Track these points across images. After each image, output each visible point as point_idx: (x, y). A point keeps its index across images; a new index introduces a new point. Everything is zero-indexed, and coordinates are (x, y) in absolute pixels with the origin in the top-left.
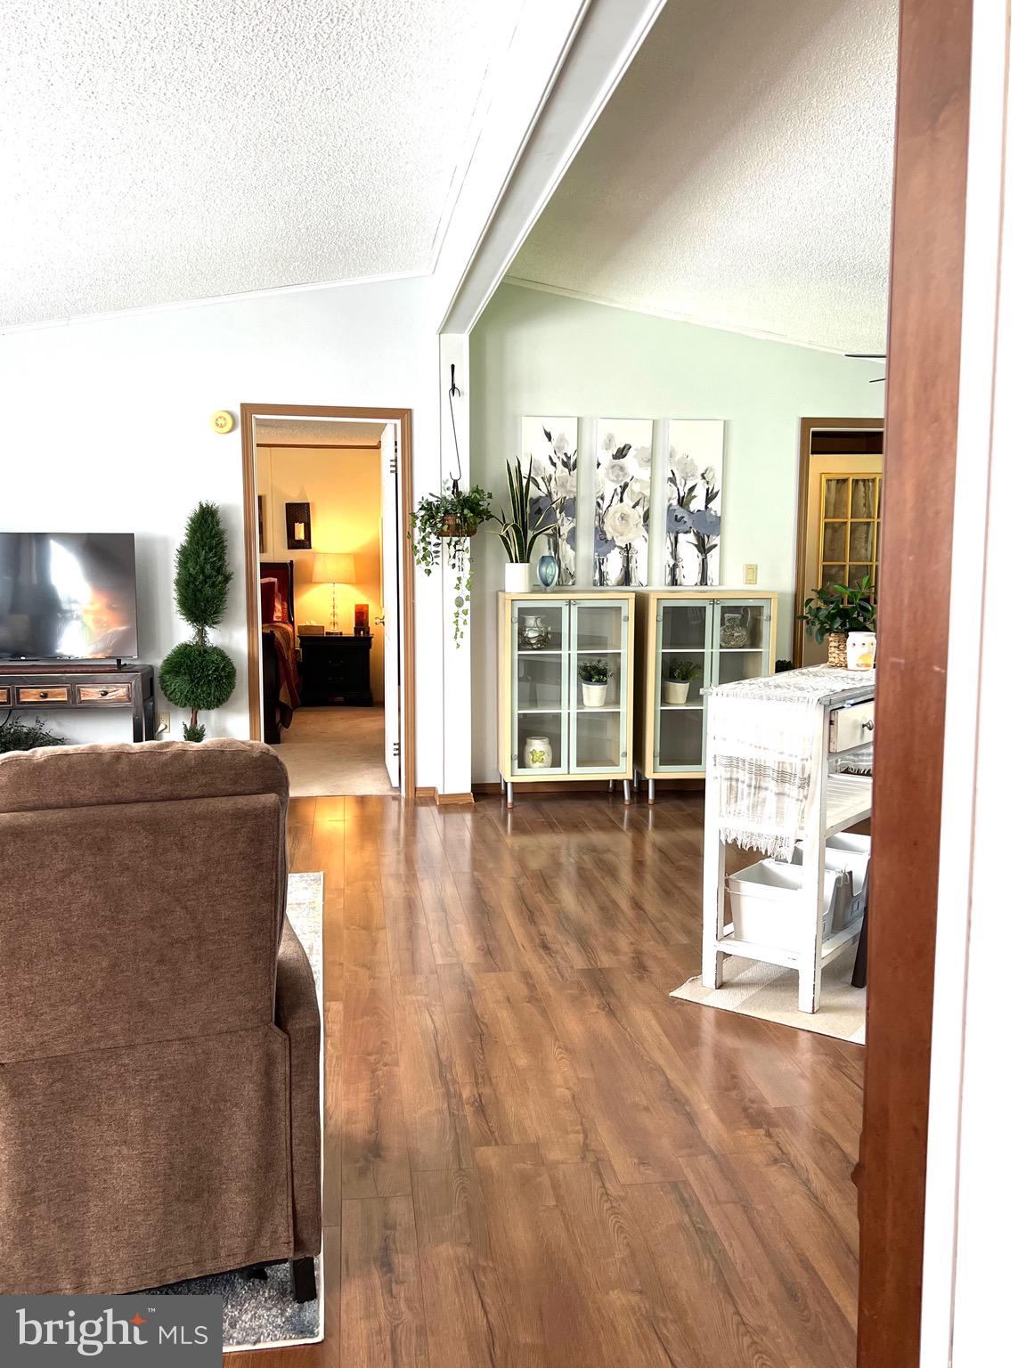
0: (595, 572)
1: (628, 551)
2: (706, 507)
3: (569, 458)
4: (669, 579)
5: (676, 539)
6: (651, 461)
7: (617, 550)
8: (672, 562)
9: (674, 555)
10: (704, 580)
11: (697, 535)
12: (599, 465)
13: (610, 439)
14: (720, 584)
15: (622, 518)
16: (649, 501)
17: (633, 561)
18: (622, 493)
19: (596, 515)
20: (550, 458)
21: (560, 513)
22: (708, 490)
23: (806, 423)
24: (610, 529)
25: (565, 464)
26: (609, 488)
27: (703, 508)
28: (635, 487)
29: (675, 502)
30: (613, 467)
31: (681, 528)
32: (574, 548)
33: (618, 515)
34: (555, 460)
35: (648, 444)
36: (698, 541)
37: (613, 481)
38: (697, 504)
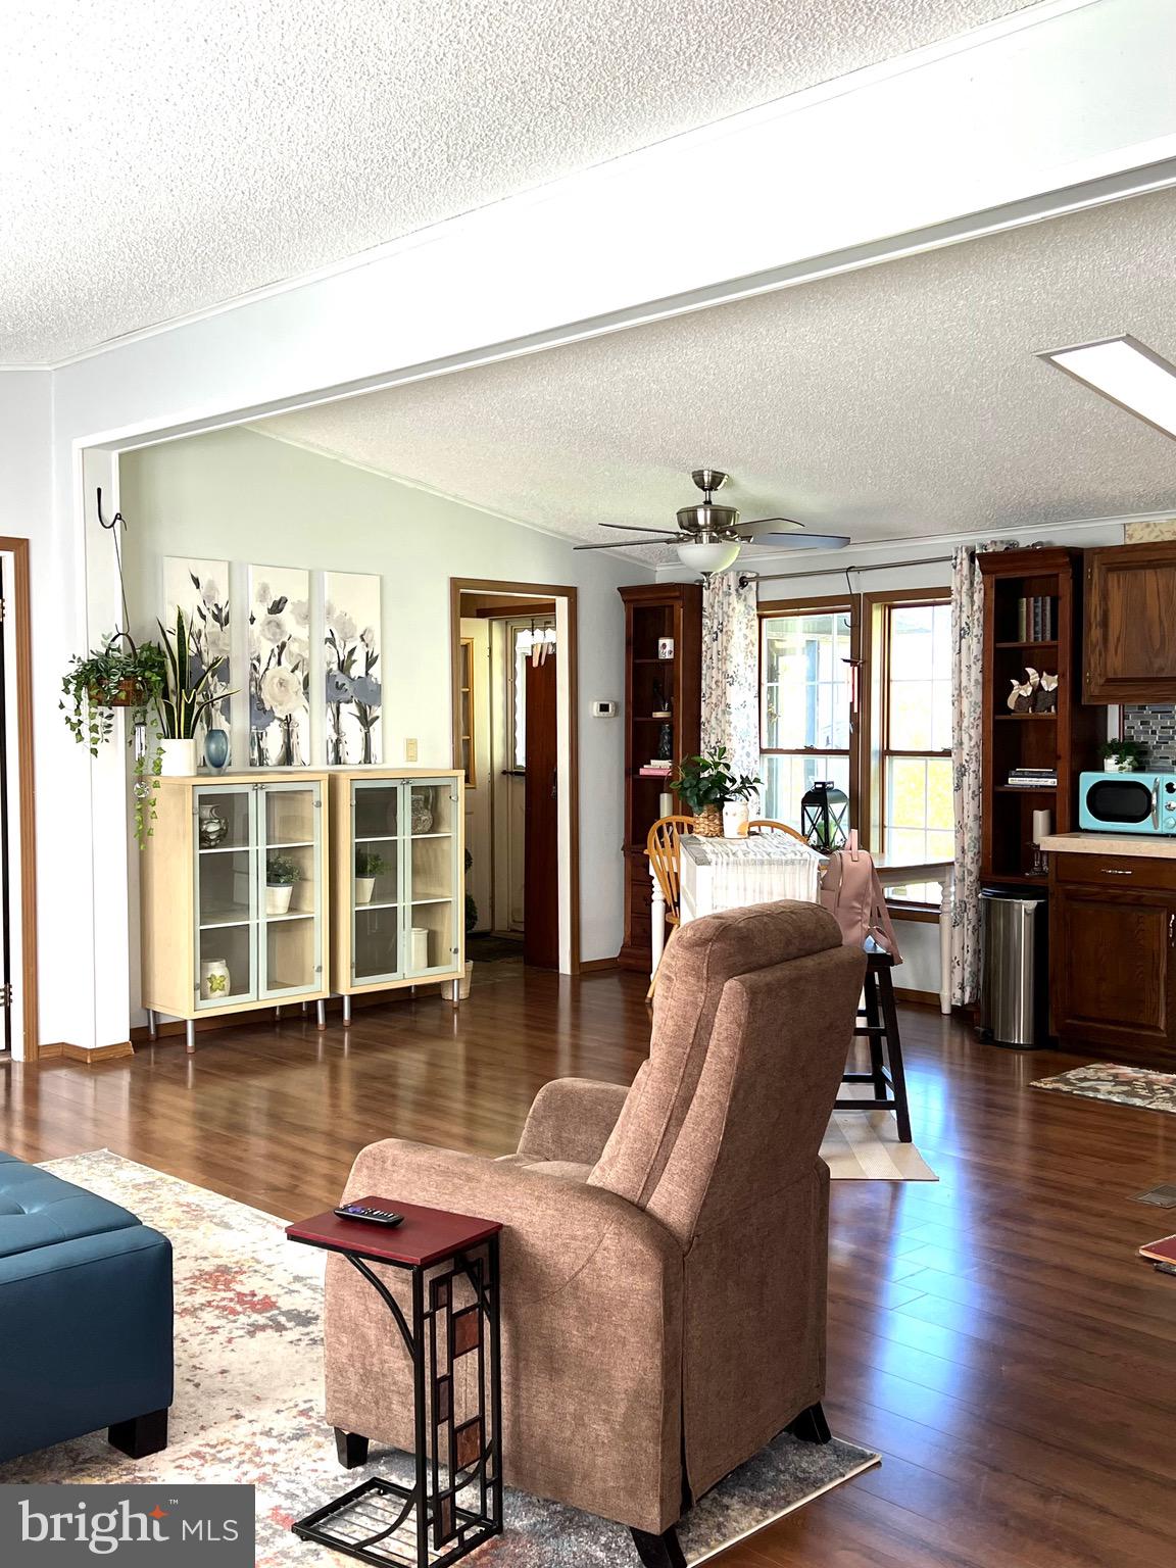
0: (253, 749)
1: (288, 724)
2: (367, 674)
3: (220, 610)
4: (332, 756)
5: (338, 709)
6: (306, 618)
7: (276, 722)
8: (335, 737)
9: (337, 728)
10: (367, 759)
11: (359, 705)
12: (252, 620)
13: (264, 591)
14: (383, 762)
15: (281, 684)
16: (308, 664)
17: (294, 736)
18: (280, 654)
19: (251, 680)
20: (199, 609)
21: (212, 677)
22: (367, 653)
23: (456, 583)
24: (268, 697)
25: (216, 617)
26: (266, 648)
27: (363, 675)
28: (293, 647)
29: (335, 667)
30: (269, 623)
31: (343, 697)
32: (228, 720)
33: (276, 680)
34: (205, 612)
35: (305, 598)
36: (360, 711)
37: (269, 639)
38: (357, 670)
